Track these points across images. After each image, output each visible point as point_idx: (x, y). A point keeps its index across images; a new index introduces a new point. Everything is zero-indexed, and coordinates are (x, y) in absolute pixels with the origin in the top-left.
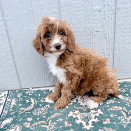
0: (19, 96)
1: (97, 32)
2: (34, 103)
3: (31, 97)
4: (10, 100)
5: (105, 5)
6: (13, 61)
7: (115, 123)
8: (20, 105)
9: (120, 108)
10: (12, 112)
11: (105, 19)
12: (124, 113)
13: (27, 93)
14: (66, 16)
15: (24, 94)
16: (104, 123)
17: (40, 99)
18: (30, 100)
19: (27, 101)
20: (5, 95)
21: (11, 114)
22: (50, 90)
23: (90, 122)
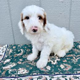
0: (14, 47)
2: (23, 52)
3: (21, 48)
4: (8, 50)
6: (11, 28)
7: (69, 62)
8: (15, 52)
9: (72, 55)
10: (10, 56)
11: (65, 7)
12: (74, 57)
13: (19, 46)
15: (17, 47)
16: (63, 61)
17: (26, 50)
18: (20, 50)
19: (19, 51)
20: (5, 47)
21: (9, 57)
23: (56, 61)
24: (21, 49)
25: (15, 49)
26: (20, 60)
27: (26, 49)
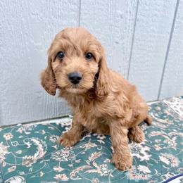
0: (7, 137)
1: (117, 43)
2: (41, 146)
5: (127, 12)
7: (165, 148)
8: (20, 152)
9: (159, 132)
14: (86, 12)
16: (156, 149)
19: (28, 145)
22: (58, 124)
23: (144, 152)
24: (33, 140)
25: (12, 140)
26: (55, 169)
27: (45, 137)
